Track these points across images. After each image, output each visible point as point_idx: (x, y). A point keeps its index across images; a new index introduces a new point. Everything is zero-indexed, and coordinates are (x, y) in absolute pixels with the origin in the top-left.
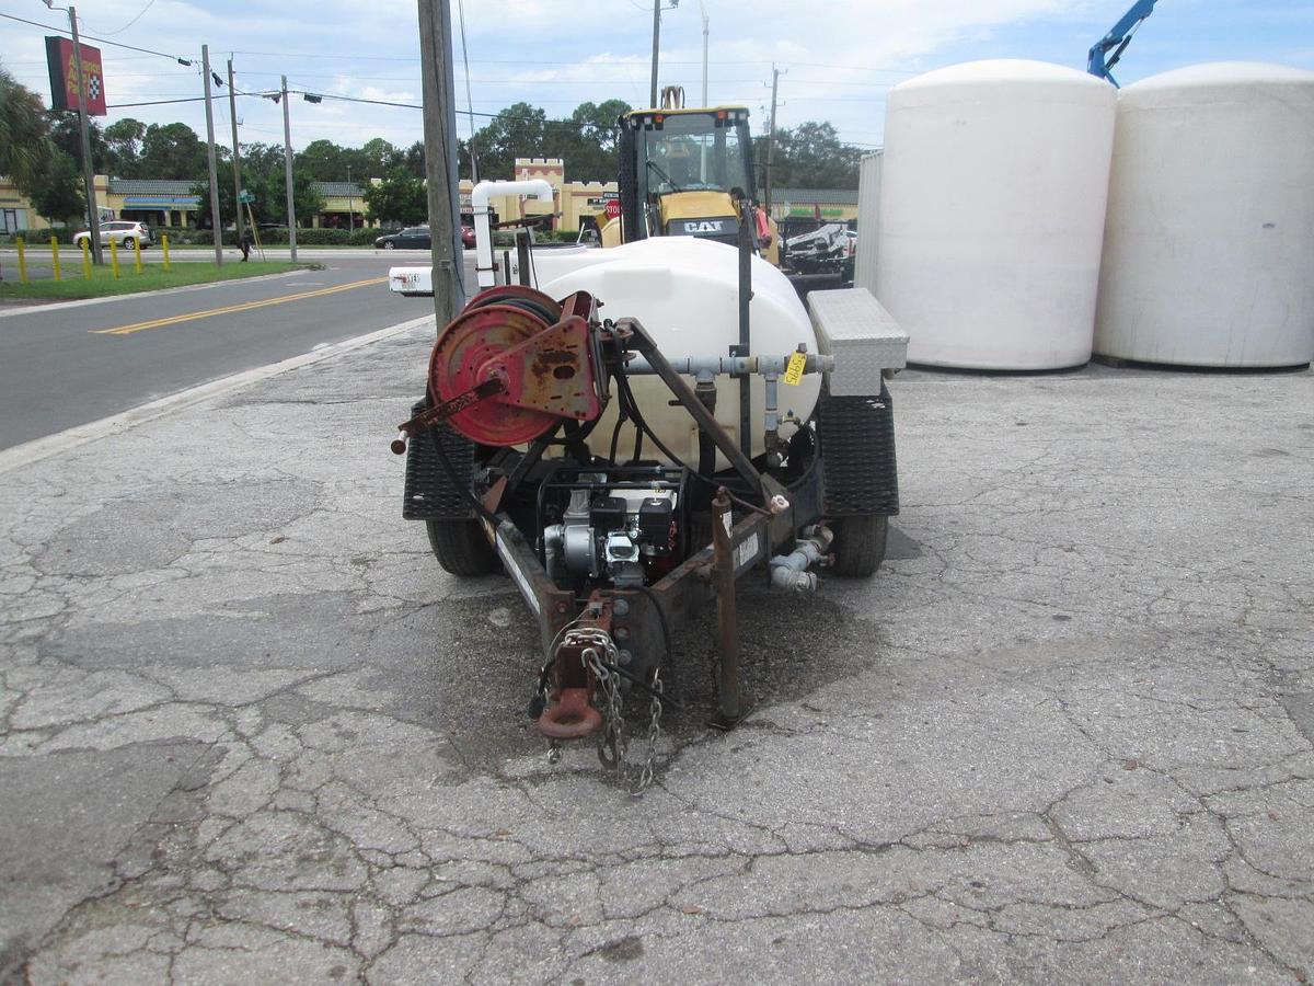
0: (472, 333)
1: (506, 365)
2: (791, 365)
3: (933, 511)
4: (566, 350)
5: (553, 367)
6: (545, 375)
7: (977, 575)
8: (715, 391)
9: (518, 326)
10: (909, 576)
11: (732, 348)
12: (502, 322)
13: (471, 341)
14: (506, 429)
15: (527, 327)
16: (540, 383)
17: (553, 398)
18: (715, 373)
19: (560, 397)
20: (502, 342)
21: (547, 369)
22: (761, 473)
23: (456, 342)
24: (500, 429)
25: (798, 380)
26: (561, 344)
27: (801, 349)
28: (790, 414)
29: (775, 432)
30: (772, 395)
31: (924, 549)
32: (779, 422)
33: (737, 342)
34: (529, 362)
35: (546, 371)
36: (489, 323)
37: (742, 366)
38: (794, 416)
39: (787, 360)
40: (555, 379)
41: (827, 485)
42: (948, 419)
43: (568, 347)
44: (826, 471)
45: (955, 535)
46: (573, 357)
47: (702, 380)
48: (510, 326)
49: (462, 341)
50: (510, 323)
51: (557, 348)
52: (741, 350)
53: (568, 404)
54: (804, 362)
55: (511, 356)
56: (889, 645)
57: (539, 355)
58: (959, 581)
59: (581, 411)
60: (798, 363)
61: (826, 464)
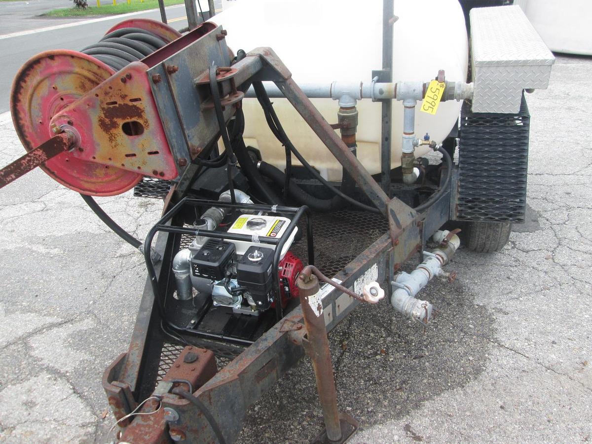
0: (41, 81)
1: (72, 119)
2: (428, 93)
3: (552, 180)
4: (131, 104)
5: (121, 122)
6: (114, 131)
7: (585, 256)
8: (357, 115)
9: (86, 73)
10: (527, 252)
11: (375, 73)
12: (68, 69)
13: (44, 90)
14: (100, 180)
15: (95, 74)
16: (111, 140)
17: (127, 156)
18: (355, 99)
19: (134, 155)
20: (74, 92)
21: (114, 125)
22: (391, 198)
23: (30, 91)
24: (94, 180)
25: (435, 108)
26: (124, 97)
27: (440, 78)
28: (427, 138)
29: (411, 154)
30: (410, 121)
31: (542, 221)
32: (415, 145)
33: (379, 67)
34: (95, 116)
35: (115, 127)
36: (55, 70)
37: (381, 92)
38: (431, 140)
39: (425, 87)
40: (125, 136)
41: (460, 193)
42: (568, 94)
43: (132, 100)
44: (461, 181)
45: (569, 208)
46: (138, 112)
47: (343, 105)
48: (77, 73)
49: (35, 89)
50: (77, 69)
51: (120, 102)
52: (383, 76)
53: (144, 163)
54: (442, 90)
55: (74, 110)
56: (500, 345)
57: (103, 109)
58: (569, 263)
59: (159, 170)
60: (436, 91)
61: (461, 175)
